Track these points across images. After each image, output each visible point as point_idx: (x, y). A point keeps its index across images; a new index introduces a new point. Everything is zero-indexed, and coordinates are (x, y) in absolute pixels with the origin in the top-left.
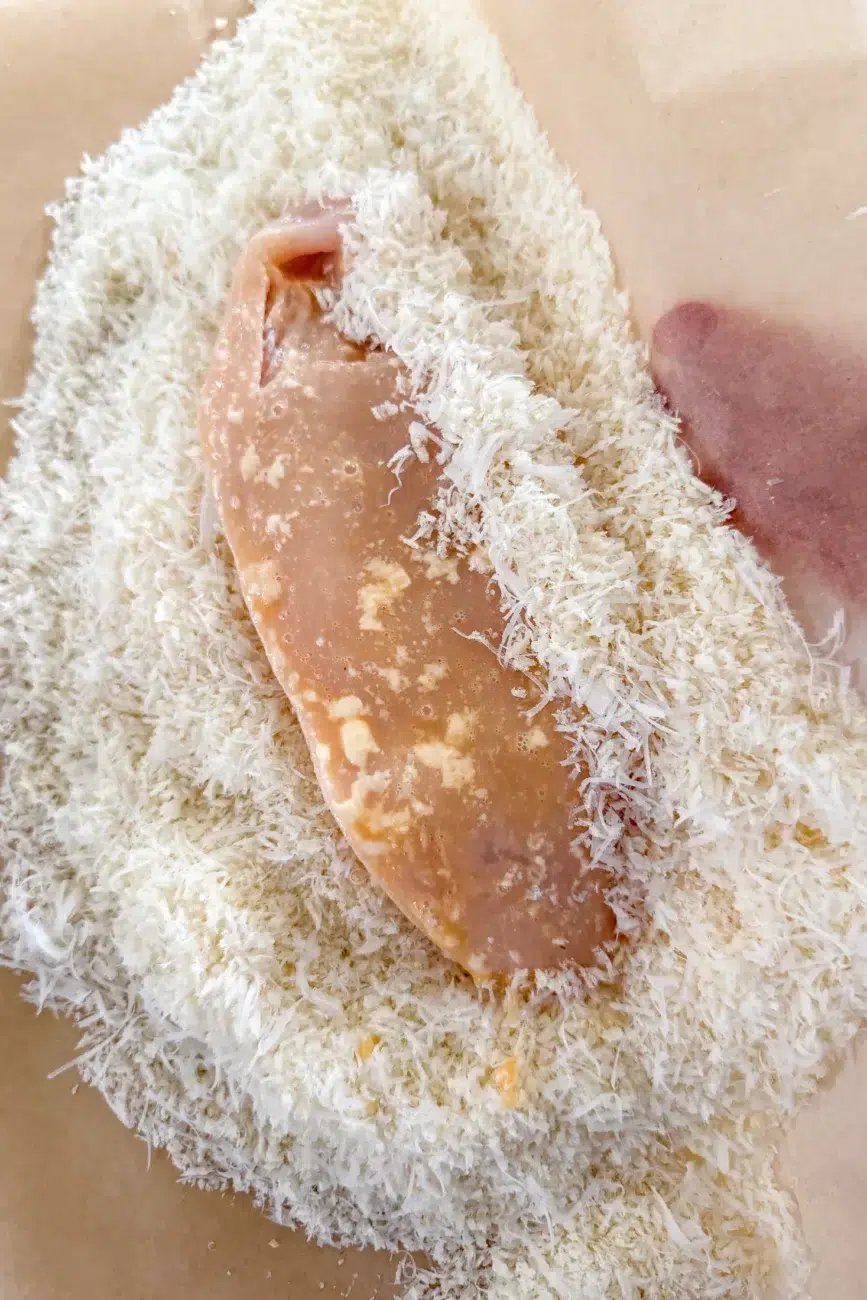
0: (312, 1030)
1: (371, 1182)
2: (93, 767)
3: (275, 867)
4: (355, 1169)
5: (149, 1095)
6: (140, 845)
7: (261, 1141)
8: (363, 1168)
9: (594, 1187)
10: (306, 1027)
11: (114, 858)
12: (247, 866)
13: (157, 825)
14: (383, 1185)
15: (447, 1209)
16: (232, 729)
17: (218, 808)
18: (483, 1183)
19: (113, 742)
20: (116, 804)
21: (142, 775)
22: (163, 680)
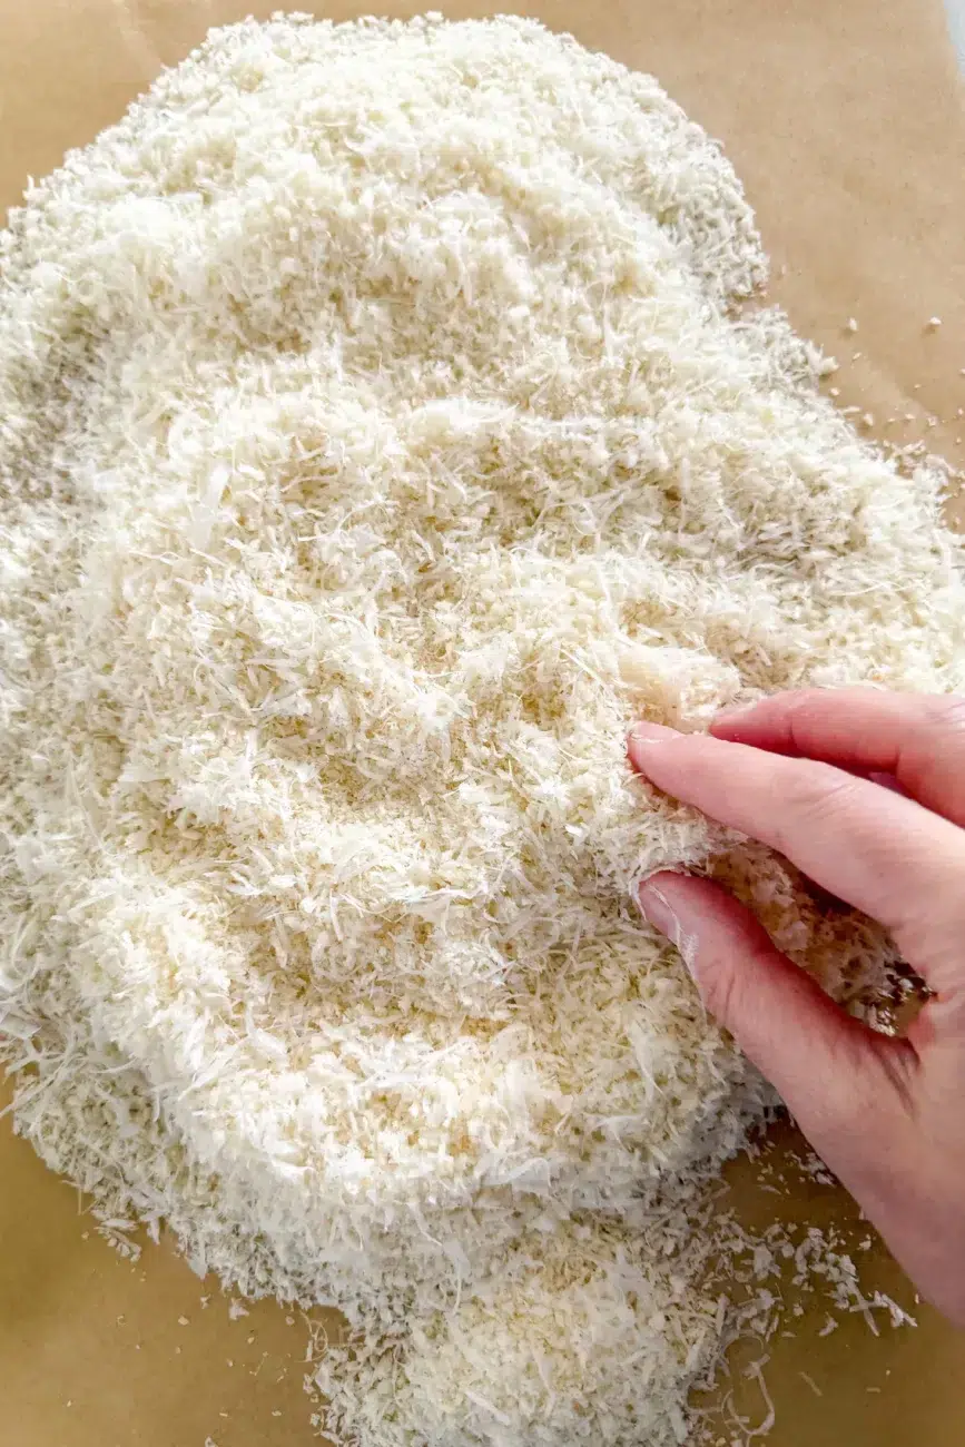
0: (251, 1071)
1: (292, 1229)
2: (59, 793)
3: (242, 902)
4: (278, 1215)
5: (80, 1138)
6: (104, 876)
7: (191, 1178)
8: (286, 1214)
9: (515, 1262)
10: (246, 1067)
11: (77, 888)
12: (213, 900)
13: (122, 856)
14: (304, 1235)
15: (363, 1264)
16: (209, 757)
17: (187, 840)
18: (402, 1242)
19: (82, 768)
20: (82, 833)
21: (112, 802)
22: (147, 699)
